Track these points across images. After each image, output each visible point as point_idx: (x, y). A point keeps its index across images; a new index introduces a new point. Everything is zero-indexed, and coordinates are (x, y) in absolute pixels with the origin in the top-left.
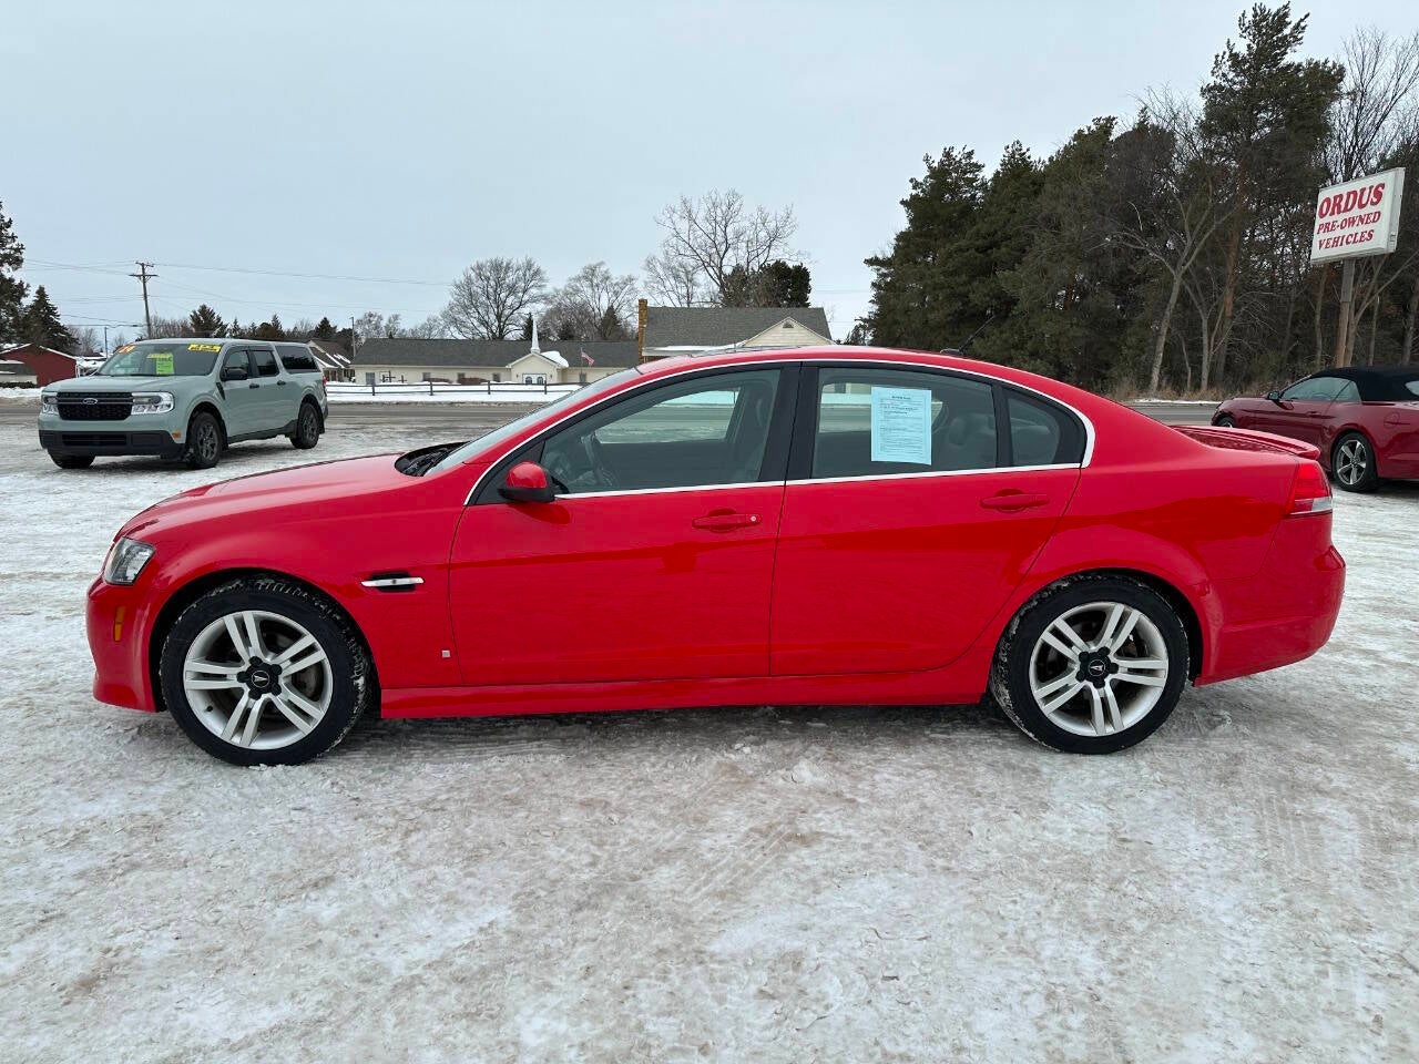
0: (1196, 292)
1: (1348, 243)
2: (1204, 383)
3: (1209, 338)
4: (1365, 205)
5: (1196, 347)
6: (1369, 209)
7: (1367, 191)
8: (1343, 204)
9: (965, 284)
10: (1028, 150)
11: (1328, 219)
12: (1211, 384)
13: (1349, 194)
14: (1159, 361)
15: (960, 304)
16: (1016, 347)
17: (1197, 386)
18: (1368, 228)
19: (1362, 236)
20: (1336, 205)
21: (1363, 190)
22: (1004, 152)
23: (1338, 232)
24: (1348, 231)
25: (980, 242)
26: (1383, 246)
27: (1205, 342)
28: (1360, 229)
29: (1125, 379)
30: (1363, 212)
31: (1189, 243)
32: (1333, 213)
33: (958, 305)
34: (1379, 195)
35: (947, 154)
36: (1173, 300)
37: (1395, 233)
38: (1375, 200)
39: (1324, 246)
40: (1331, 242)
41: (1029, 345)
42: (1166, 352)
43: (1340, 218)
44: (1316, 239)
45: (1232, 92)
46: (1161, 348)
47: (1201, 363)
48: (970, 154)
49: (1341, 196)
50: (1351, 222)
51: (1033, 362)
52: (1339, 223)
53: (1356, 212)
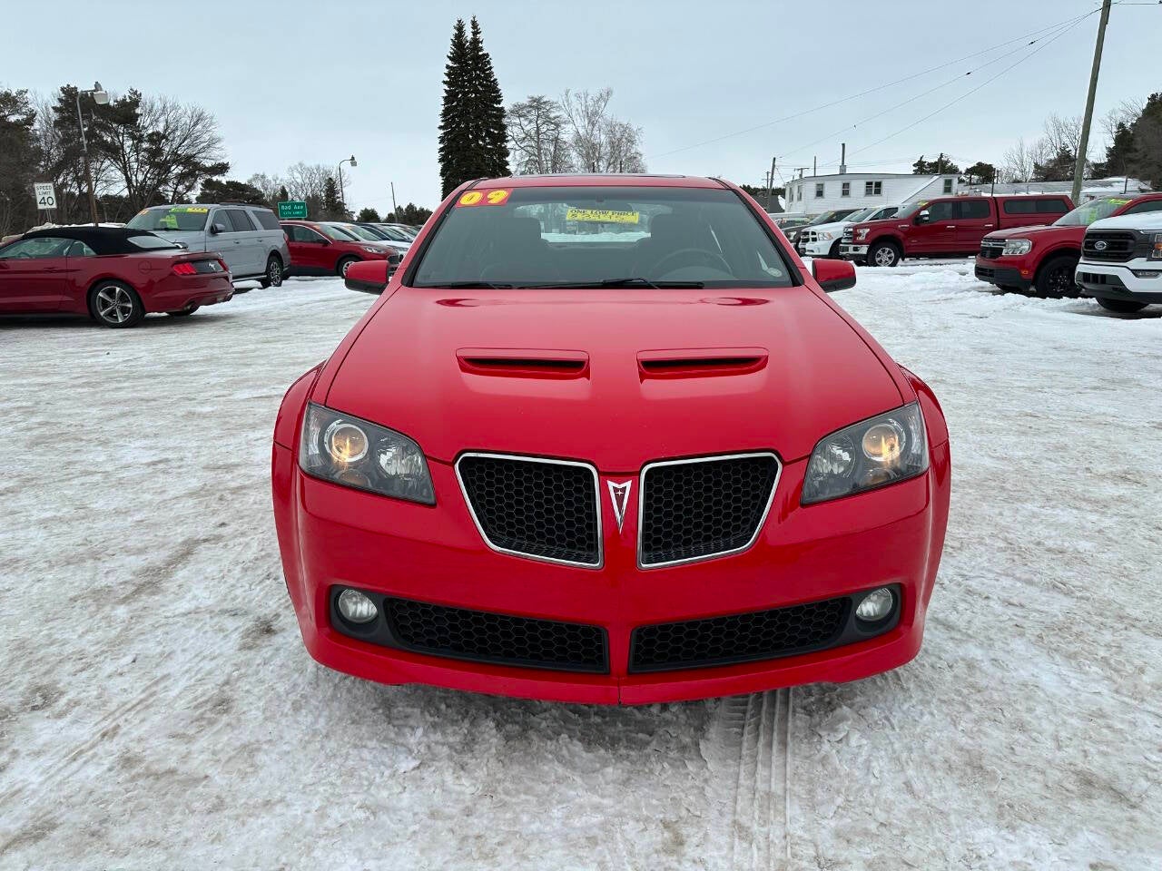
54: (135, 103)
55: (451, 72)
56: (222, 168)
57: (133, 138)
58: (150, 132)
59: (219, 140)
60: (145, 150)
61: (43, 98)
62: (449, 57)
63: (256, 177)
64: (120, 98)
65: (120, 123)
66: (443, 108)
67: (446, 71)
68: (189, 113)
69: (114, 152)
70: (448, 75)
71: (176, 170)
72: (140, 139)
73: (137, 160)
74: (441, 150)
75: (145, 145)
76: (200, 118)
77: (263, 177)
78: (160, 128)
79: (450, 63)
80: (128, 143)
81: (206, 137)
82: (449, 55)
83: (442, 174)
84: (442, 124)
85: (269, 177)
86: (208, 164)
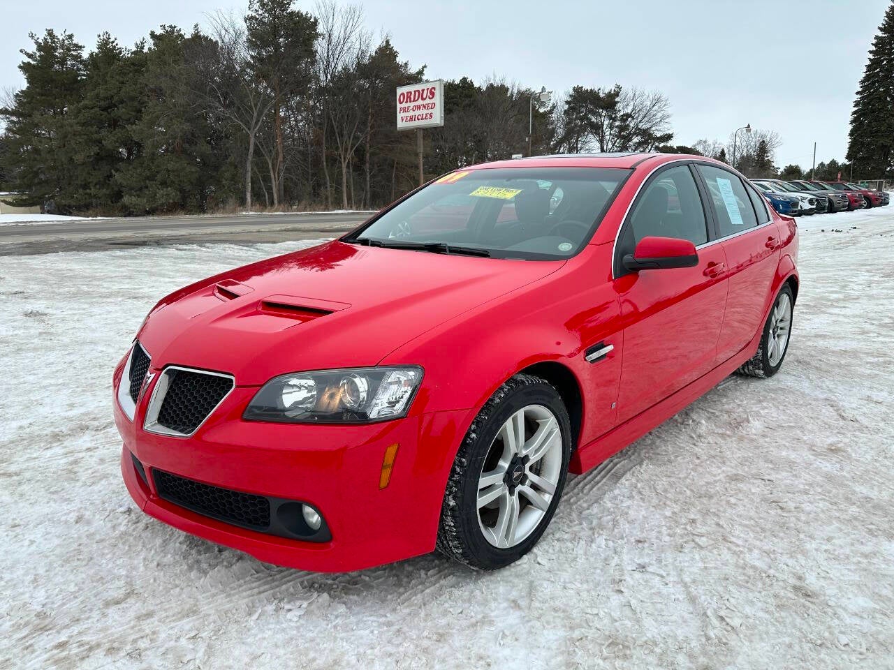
0: (262, 146)
1: (418, 119)
2: (276, 202)
3: (274, 174)
4: (425, 99)
5: (267, 179)
6: (428, 101)
7: (425, 92)
8: (412, 97)
9: (97, 132)
10: (116, 39)
11: (404, 105)
12: (279, 202)
13: (415, 92)
14: (249, 189)
15: (97, 148)
16: (148, 178)
17: (272, 204)
18: (429, 111)
19: (426, 116)
20: (408, 97)
21: (423, 91)
22: (98, 39)
23: (411, 113)
24: (417, 113)
25: (102, 103)
26: (439, 122)
27: (272, 176)
28: (425, 112)
29: (230, 200)
30: (425, 102)
31: (255, 114)
32: (407, 102)
33: (96, 149)
34: (433, 94)
35: (50, 33)
36: (251, 150)
37: (443, 115)
38: (431, 96)
39: (404, 121)
40: (409, 118)
41: (159, 177)
42: (252, 183)
43: (412, 105)
44: (399, 116)
45: (264, 23)
46: (249, 180)
47: (272, 189)
48: (71, 37)
49: (411, 93)
50: (419, 107)
51: (165, 189)
52: (411, 108)
53: (420, 102)
54: (617, 94)
55: (880, 42)
56: (668, 137)
57: (610, 118)
58: (622, 114)
59: (669, 116)
60: (617, 127)
61: (558, 95)
62: (879, 28)
63: (700, 142)
64: (607, 91)
65: (603, 109)
66: (864, 75)
67: (874, 41)
68: (651, 97)
69: (597, 129)
70: (875, 45)
71: (636, 139)
72: (614, 120)
73: (610, 134)
74: (854, 113)
75: (618, 123)
76: (657, 101)
77: (705, 142)
78: (629, 110)
79: (880, 34)
80: (606, 122)
81: (659, 115)
82: (881, 26)
83: (851, 134)
84: (860, 90)
85: (710, 142)
86: (659, 134)
